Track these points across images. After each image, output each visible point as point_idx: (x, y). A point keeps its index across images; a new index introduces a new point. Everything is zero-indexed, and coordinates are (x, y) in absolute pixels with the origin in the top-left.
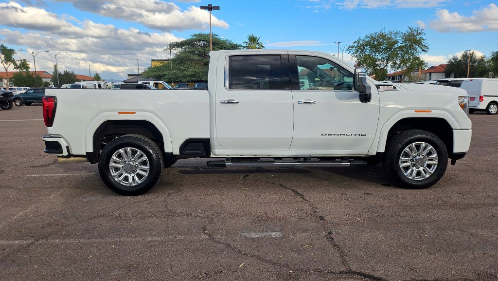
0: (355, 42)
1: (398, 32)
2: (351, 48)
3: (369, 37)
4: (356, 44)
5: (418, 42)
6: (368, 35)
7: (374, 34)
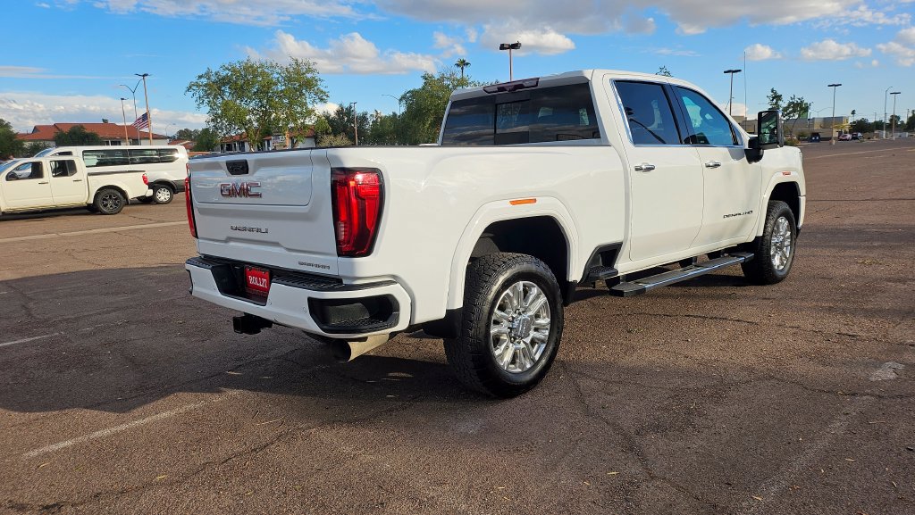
0: (200, 77)
1: (274, 64)
2: (194, 88)
3: (227, 69)
4: (204, 81)
5: (309, 84)
6: (226, 66)
7: (238, 65)
